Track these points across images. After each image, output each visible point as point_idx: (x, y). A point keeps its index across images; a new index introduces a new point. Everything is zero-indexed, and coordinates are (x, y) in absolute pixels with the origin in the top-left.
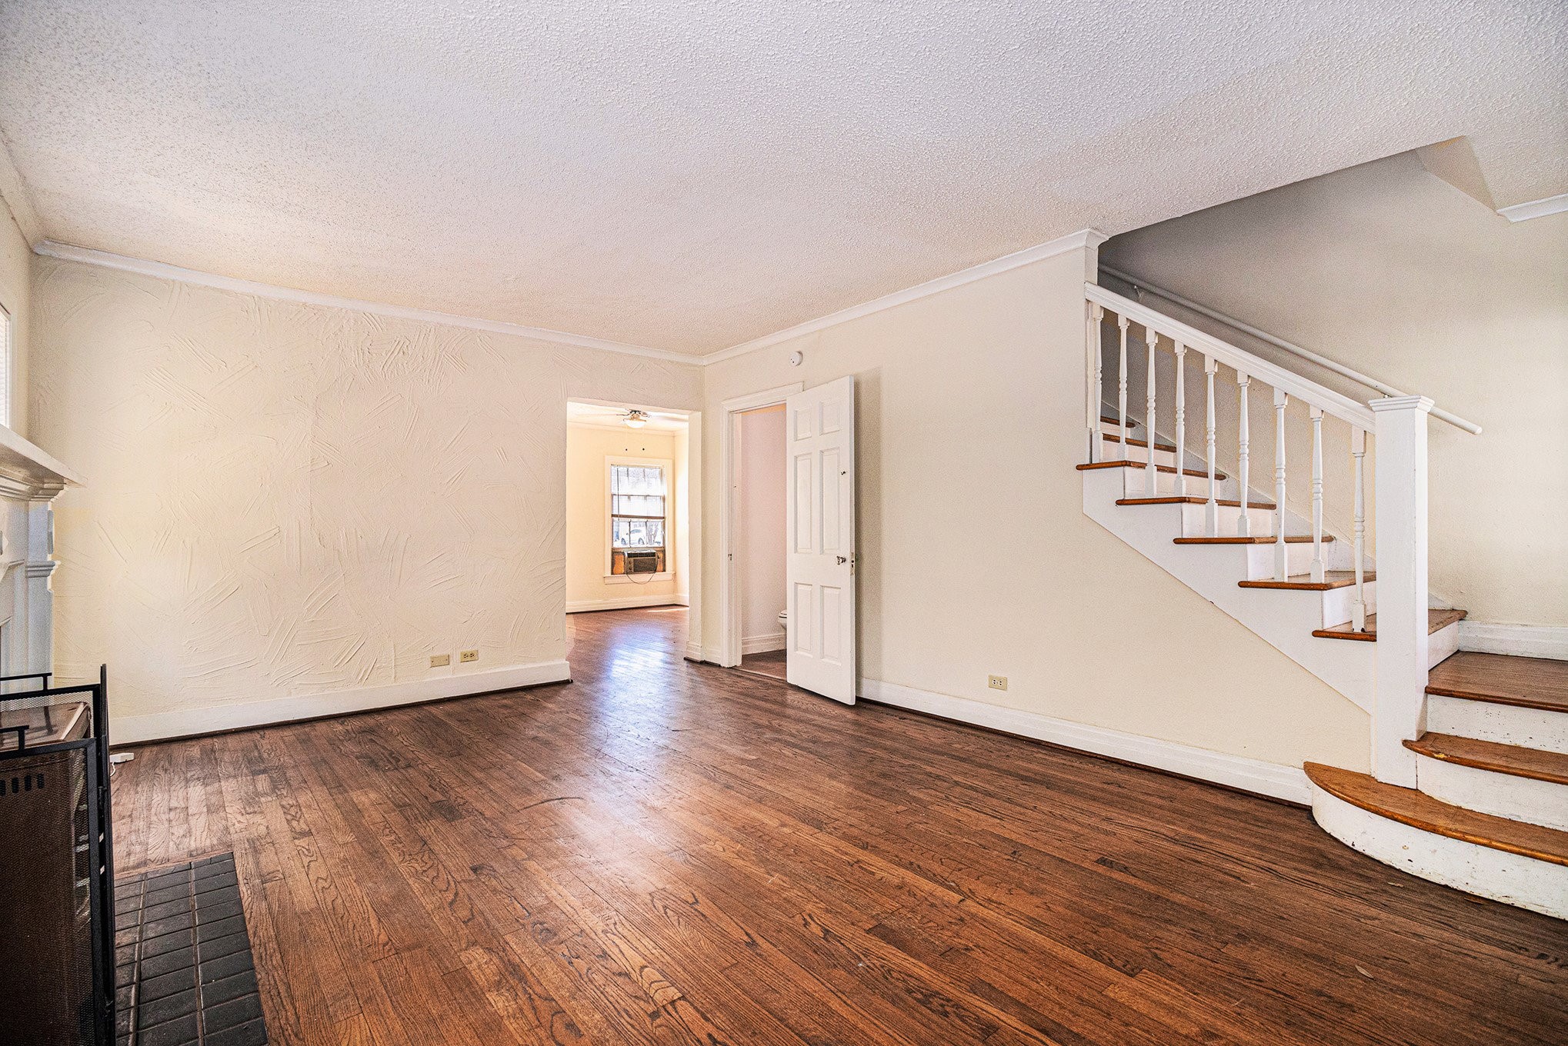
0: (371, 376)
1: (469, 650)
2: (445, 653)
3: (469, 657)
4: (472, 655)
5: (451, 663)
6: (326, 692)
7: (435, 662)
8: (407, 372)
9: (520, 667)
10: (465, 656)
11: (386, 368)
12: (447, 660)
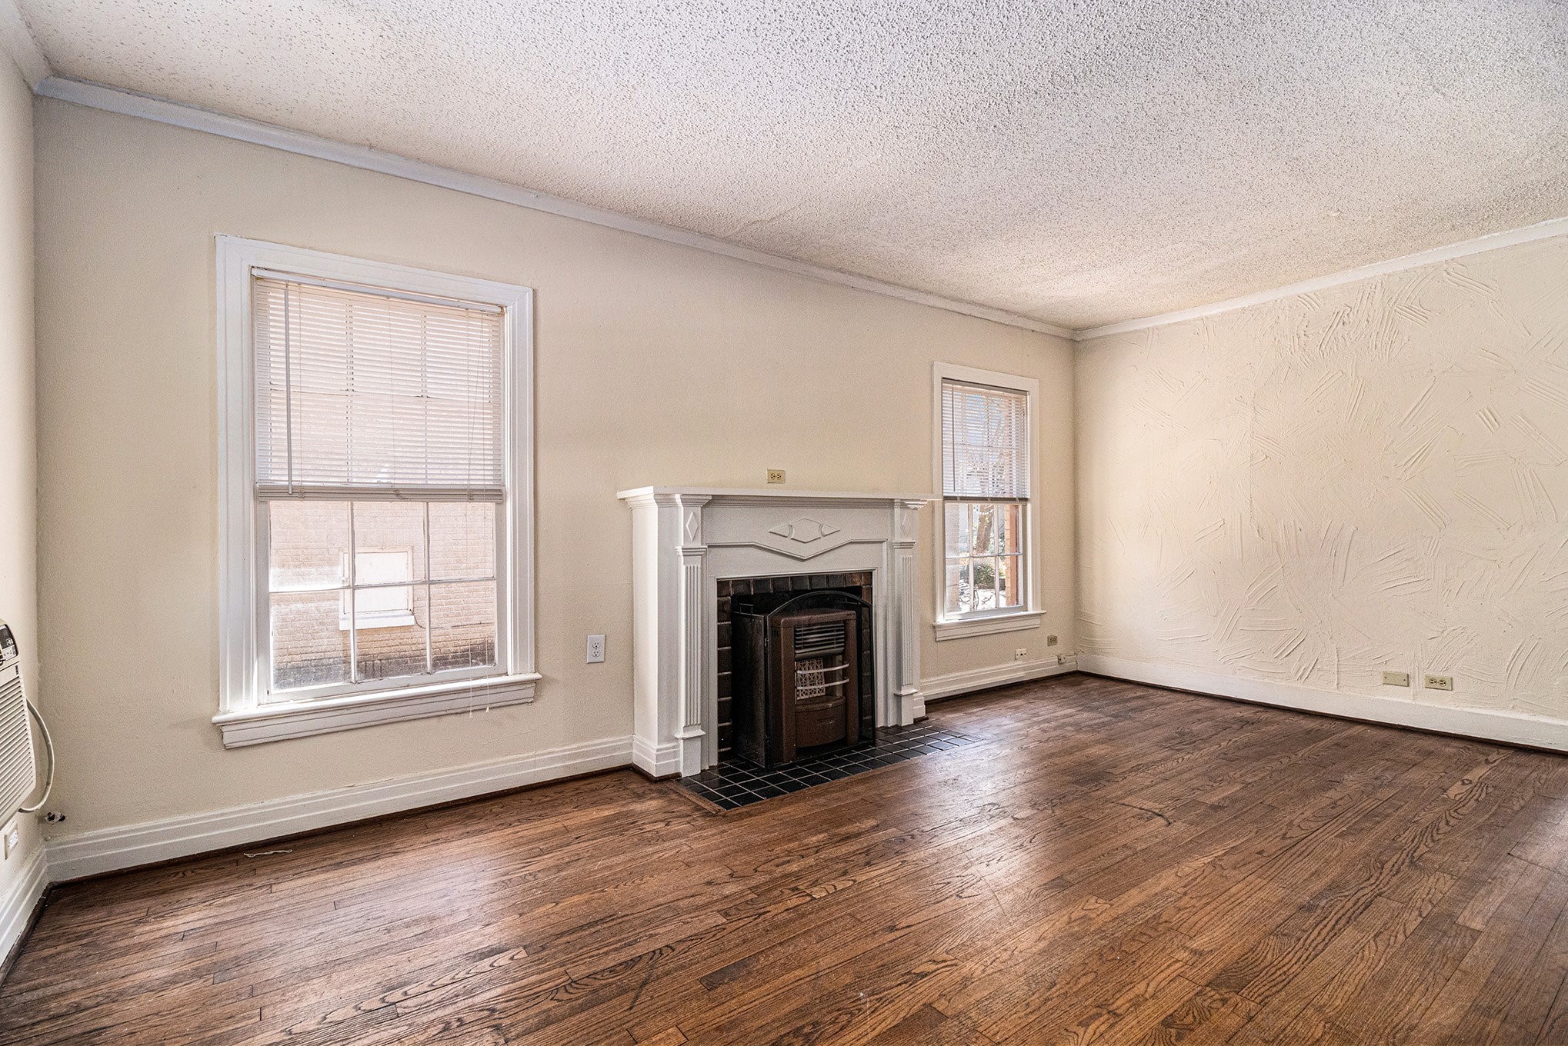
0: (1308, 360)
1: (1438, 675)
2: (1405, 671)
3: (1438, 683)
4: (1442, 682)
5: (1412, 684)
6: (1266, 680)
7: (1389, 680)
8: (1348, 344)
9: (1524, 717)
10: (1432, 681)
11: (1323, 346)
12: (1407, 681)
